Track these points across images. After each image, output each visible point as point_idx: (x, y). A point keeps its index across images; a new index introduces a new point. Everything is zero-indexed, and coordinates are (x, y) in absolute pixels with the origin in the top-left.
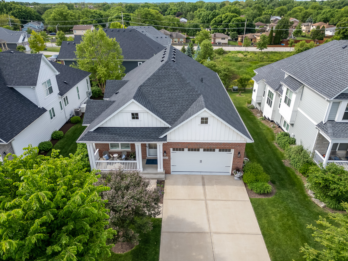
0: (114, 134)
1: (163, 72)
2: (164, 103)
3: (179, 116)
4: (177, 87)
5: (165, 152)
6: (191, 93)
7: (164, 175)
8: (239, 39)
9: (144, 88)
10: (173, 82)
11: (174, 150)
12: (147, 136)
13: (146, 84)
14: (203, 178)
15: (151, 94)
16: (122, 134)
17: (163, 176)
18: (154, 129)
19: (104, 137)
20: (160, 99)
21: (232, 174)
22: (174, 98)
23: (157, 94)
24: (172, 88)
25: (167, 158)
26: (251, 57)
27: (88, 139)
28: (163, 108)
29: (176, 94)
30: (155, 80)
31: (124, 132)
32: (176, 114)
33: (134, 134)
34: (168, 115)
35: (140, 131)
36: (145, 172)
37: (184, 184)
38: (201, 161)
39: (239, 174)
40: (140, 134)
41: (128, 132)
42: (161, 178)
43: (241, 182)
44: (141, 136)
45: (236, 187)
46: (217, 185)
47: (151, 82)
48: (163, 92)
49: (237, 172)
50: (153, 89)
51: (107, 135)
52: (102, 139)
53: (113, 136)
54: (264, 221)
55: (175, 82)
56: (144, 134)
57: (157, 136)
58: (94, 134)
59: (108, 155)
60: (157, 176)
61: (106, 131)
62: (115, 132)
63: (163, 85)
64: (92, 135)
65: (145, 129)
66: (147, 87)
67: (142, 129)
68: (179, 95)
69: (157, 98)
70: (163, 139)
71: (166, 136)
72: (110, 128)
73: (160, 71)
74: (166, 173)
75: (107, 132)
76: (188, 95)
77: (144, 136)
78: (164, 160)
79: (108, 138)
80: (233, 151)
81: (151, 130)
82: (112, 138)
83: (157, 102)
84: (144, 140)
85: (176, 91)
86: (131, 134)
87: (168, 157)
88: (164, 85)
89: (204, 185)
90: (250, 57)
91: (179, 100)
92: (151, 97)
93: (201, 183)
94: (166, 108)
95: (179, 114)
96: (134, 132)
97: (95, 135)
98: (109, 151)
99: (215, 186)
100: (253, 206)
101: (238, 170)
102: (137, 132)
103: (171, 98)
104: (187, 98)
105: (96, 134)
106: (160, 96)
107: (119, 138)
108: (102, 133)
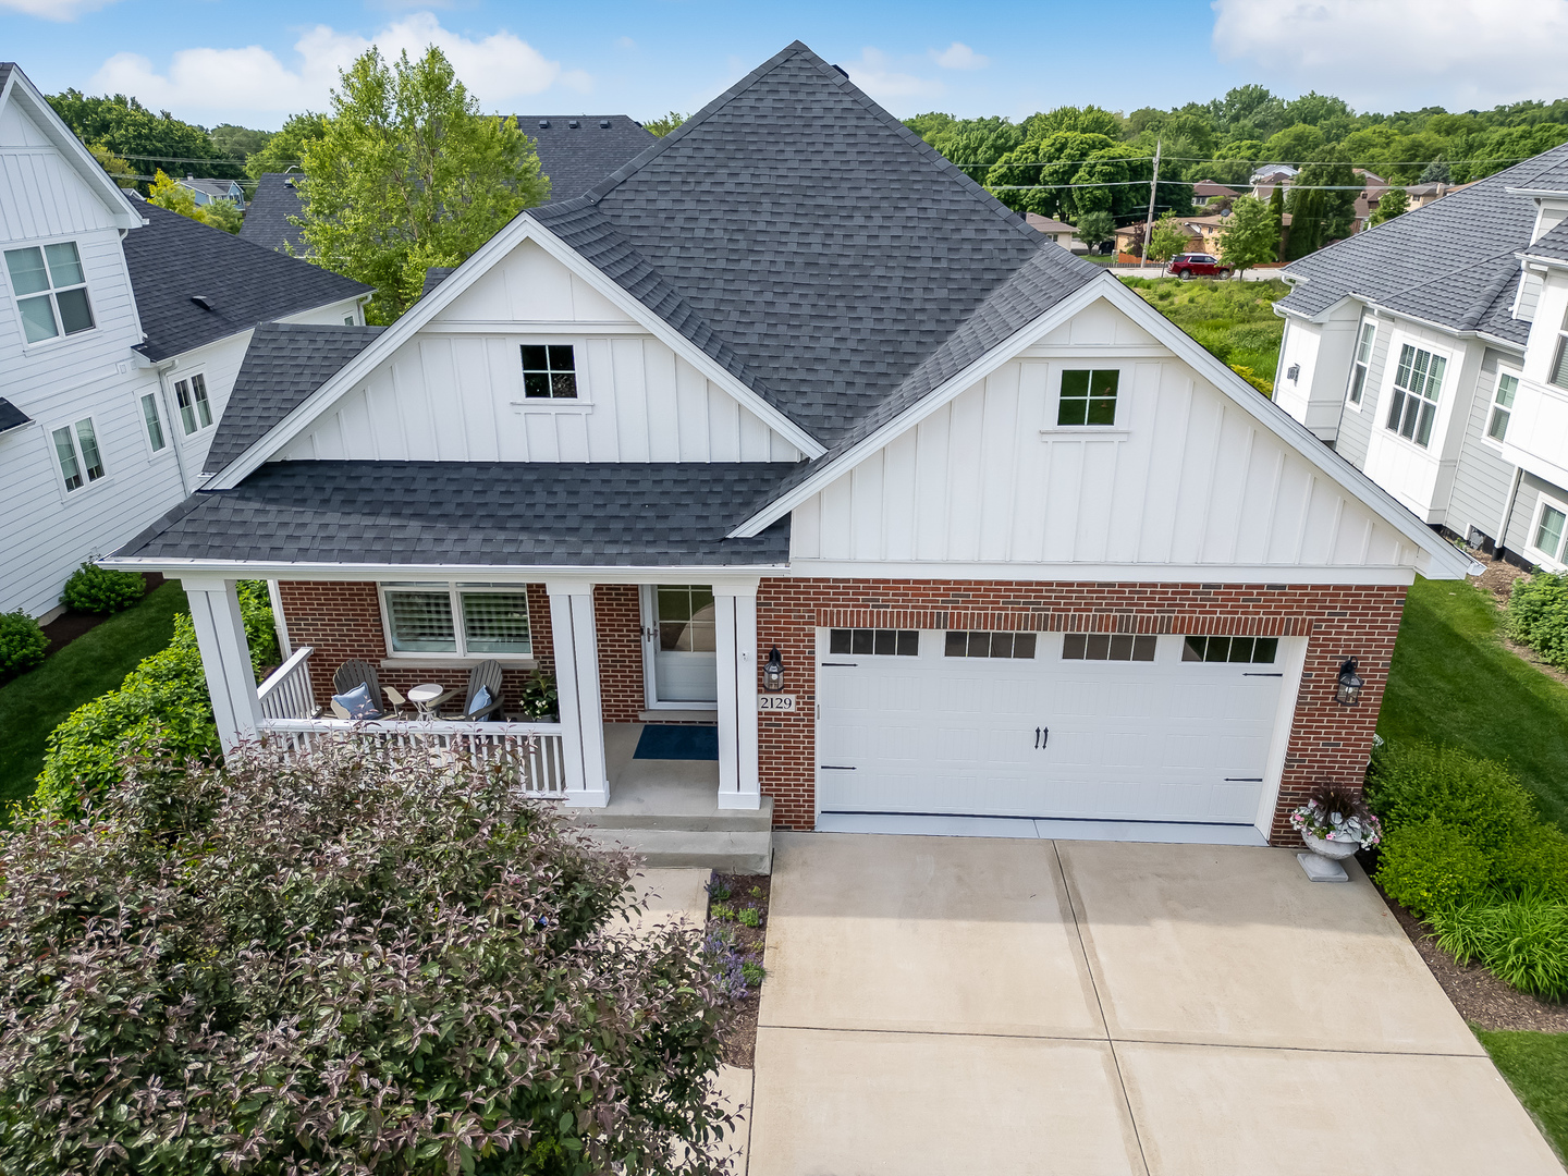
0: (387, 510)
1: (769, 102)
2: (769, 296)
3: (882, 381)
4: (866, 193)
5: (771, 656)
6: (969, 233)
7: (764, 837)
8: (1123, 244)
9: (628, 196)
10: (837, 165)
11: (839, 643)
12: (640, 525)
13: (641, 177)
14: (1061, 865)
15: (677, 232)
16: (449, 508)
17: (757, 843)
18: (690, 475)
19: (312, 530)
20: (745, 265)
21: (1285, 837)
22: (843, 262)
23: (718, 233)
24: (830, 202)
25: (787, 703)
26: (1192, 301)
27: (186, 543)
28: (761, 328)
29: (860, 240)
30: (709, 150)
31: (467, 497)
32: (857, 367)
33: (540, 510)
34: (802, 375)
35: (584, 489)
36: (627, 808)
37: (915, 906)
38: (1042, 736)
39: (1347, 836)
40: (587, 509)
41: (493, 497)
42: (746, 858)
43: (1360, 898)
44: (591, 525)
45: (1332, 937)
46: (1174, 915)
47: (680, 161)
48: (762, 226)
49: (1336, 818)
50: (690, 205)
51: (332, 518)
52: (292, 547)
53: (381, 521)
55: (853, 165)
56: (613, 509)
57: (712, 523)
58: (240, 505)
59: (371, 692)
60: (716, 844)
61: (329, 486)
62: (398, 496)
63: (763, 180)
64: (225, 515)
65: (625, 475)
66: (653, 195)
67: (605, 474)
68: (885, 241)
69: (722, 264)
70: (761, 548)
71: (783, 524)
72: (365, 470)
73: (749, 101)
74: (780, 823)
75: (338, 497)
76: (944, 245)
77: (617, 525)
78: (766, 721)
79: (344, 534)
80: (1293, 654)
81: (668, 486)
82: (369, 535)
83: (720, 284)
84: (611, 550)
85: (859, 220)
86: (519, 509)
87: (793, 697)
88: (773, 181)
89: (1073, 914)
90: (1186, 302)
91: (880, 272)
92: (676, 252)
93: (1052, 903)
94: (782, 329)
95: (880, 368)
96: (541, 496)
97: (248, 516)
98: (384, 663)
99: (1164, 928)
100: (1532, 1105)
101: (1335, 802)
102: (562, 498)
103: (822, 261)
104: (937, 259)
105: (257, 506)
106: (743, 245)
107: (428, 536)
108: (302, 502)
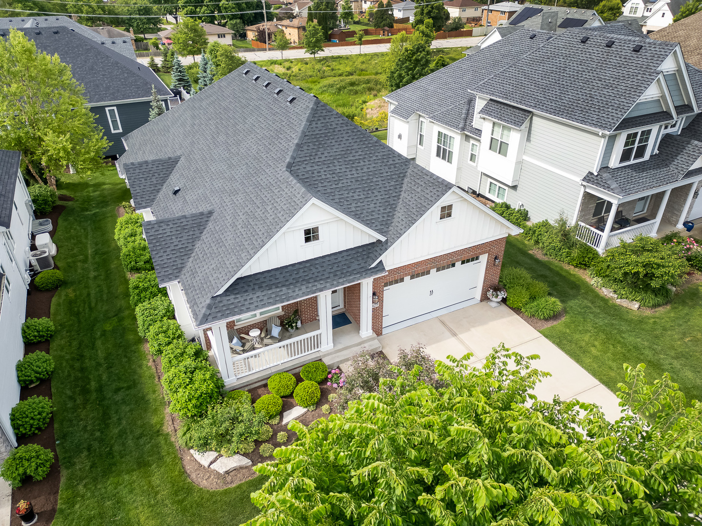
0: (274, 287)
1: (319, 125)
2: (351, 194)
3: (391, 214)
4: (360, 153)
5: (374, 294)
6: (391, 162)
7: (376, 341)
9: (297, 167)
10: (348, 145)
11: (386, 284)
12: (345, 271)
13: (298, 160)
14: (443, 323)
15: (317, 178)
16: (291, 281)
17: (376, 344)
18: (350, 252)
19: (255, 299)
20: (340, 185)
21: (485, 298)
22: (364, 178)
23: (328, 176)
24: (352, 158)
25: (377, 305)
26: (300, 70)
27: (219, 315)
28: (354, 205)
29: (365, 170)
30: (312, 146)
31: (294, 276)
32: (383, 211)
33: (316, 274)
34: (371, 217)
35: (324, 265)
36: (340, 347)
38: (431, 292)
39: (502, 295)
40: (328, 270)
41: (301, 274)
42: (376, 348)
44: (332, 275)
45: (504, 320)
46: (473, 327)
47: (306, 151)
48: (338, 171)
49: (499, 293)
50: (316, 167)
51: (259, 294)
52: (252, 306)
53: (274, 290)
54: (588, 361)
55: (352, 144)
56: (335, 269)
57: (363, 265)
58: (228, 298)
60: (366, 348)
61: (251, 284)
62: (274, 281)
63: (331, 154)
64: (225, 302)
65: (333, 257)
66: (304, 166)
67: (328, 258)
68: (372, 169)
69: (334, 186)
70: (377, 269)
71: (381, 261)
72: (259, 276)
73: (314, 125)
74: (377, 335)
75: (256, 287)
76: (387, 167)
77: (338, 273)
79: (265, 298)
80: (484, 259)
81: (346, 258)
82: (273, 296)
83: (337, 193)
84: (341, 281)
85: (362, 163)
86: (311, 276)
87: (379, 303)
88: (334, 154)
89: (454, 334)
91: (375, 180)
92: (320, 185)
93: (448, 333)
94: (359, 204)
95: (388, 210)
96: (314, 270)
97: (232, 301)
99: (473, 330)
100: (553, 342)
101: (496, 289)
102: (320, 269)
103: (359, 179)
104: (387, 172)
105: (233, 297)
106: (336, 178)
107: (290, 291)
108: (246, 291)
